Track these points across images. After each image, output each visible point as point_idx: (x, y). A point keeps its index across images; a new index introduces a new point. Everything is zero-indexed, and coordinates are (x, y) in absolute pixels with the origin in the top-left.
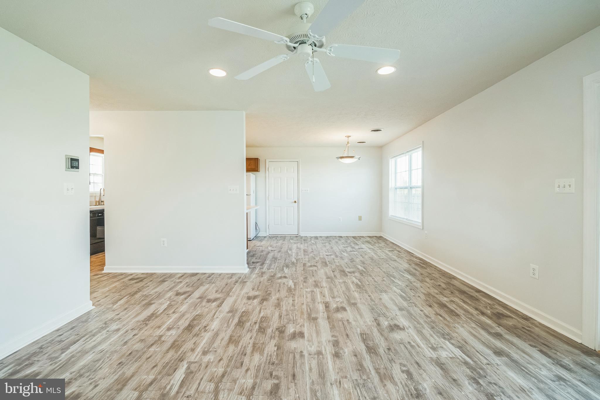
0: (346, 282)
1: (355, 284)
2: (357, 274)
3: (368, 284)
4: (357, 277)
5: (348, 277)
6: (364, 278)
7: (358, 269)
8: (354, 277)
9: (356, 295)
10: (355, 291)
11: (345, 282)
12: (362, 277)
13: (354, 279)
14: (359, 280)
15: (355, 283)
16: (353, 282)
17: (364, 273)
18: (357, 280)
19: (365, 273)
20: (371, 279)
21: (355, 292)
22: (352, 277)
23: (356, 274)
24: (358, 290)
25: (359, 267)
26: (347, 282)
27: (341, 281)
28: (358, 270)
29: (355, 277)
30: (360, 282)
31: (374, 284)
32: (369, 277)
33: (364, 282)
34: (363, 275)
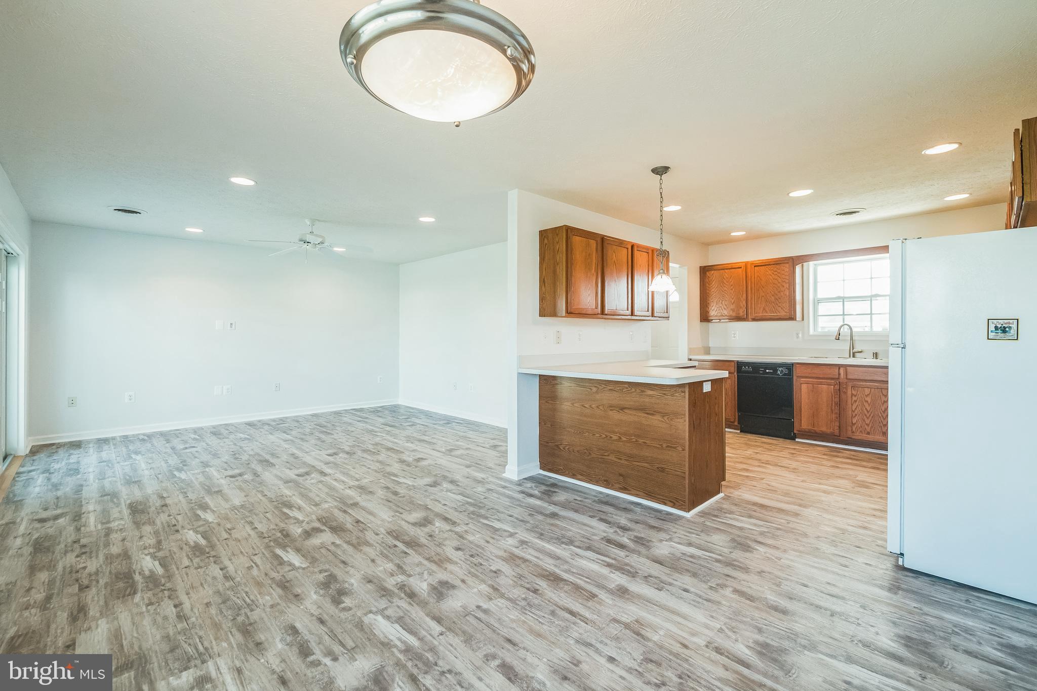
0: (313, 505)
1: (295, 507)
2: (296, 531)
3: (267, 514)
4: (295, 523)
5: (314, 517)
6: (276, 525)
7: (298, 550)
8: (303, 522)
9: (287, 492)
10: (290, 497)
11: (316, 505)
12: (282, 525)
13: (300, 516)
14: (288, 517)
15: (294, 509)
16: (299, 509)
17: (280, 540)
18: (291, 515)
19: (275, 541)
20: (259, 526)
21: (291, 495)
22: (306, 520)
23: (300, 530)
24: (286, 499)
25: (295, 559)
26: (312, 507)
27: (326, 506)
28: (298, 544)
29: (298, 522)
30: (285, 514)
31: (255, 516)
32: (264, 530)
33: (276, 514)
34: (281, 531)
